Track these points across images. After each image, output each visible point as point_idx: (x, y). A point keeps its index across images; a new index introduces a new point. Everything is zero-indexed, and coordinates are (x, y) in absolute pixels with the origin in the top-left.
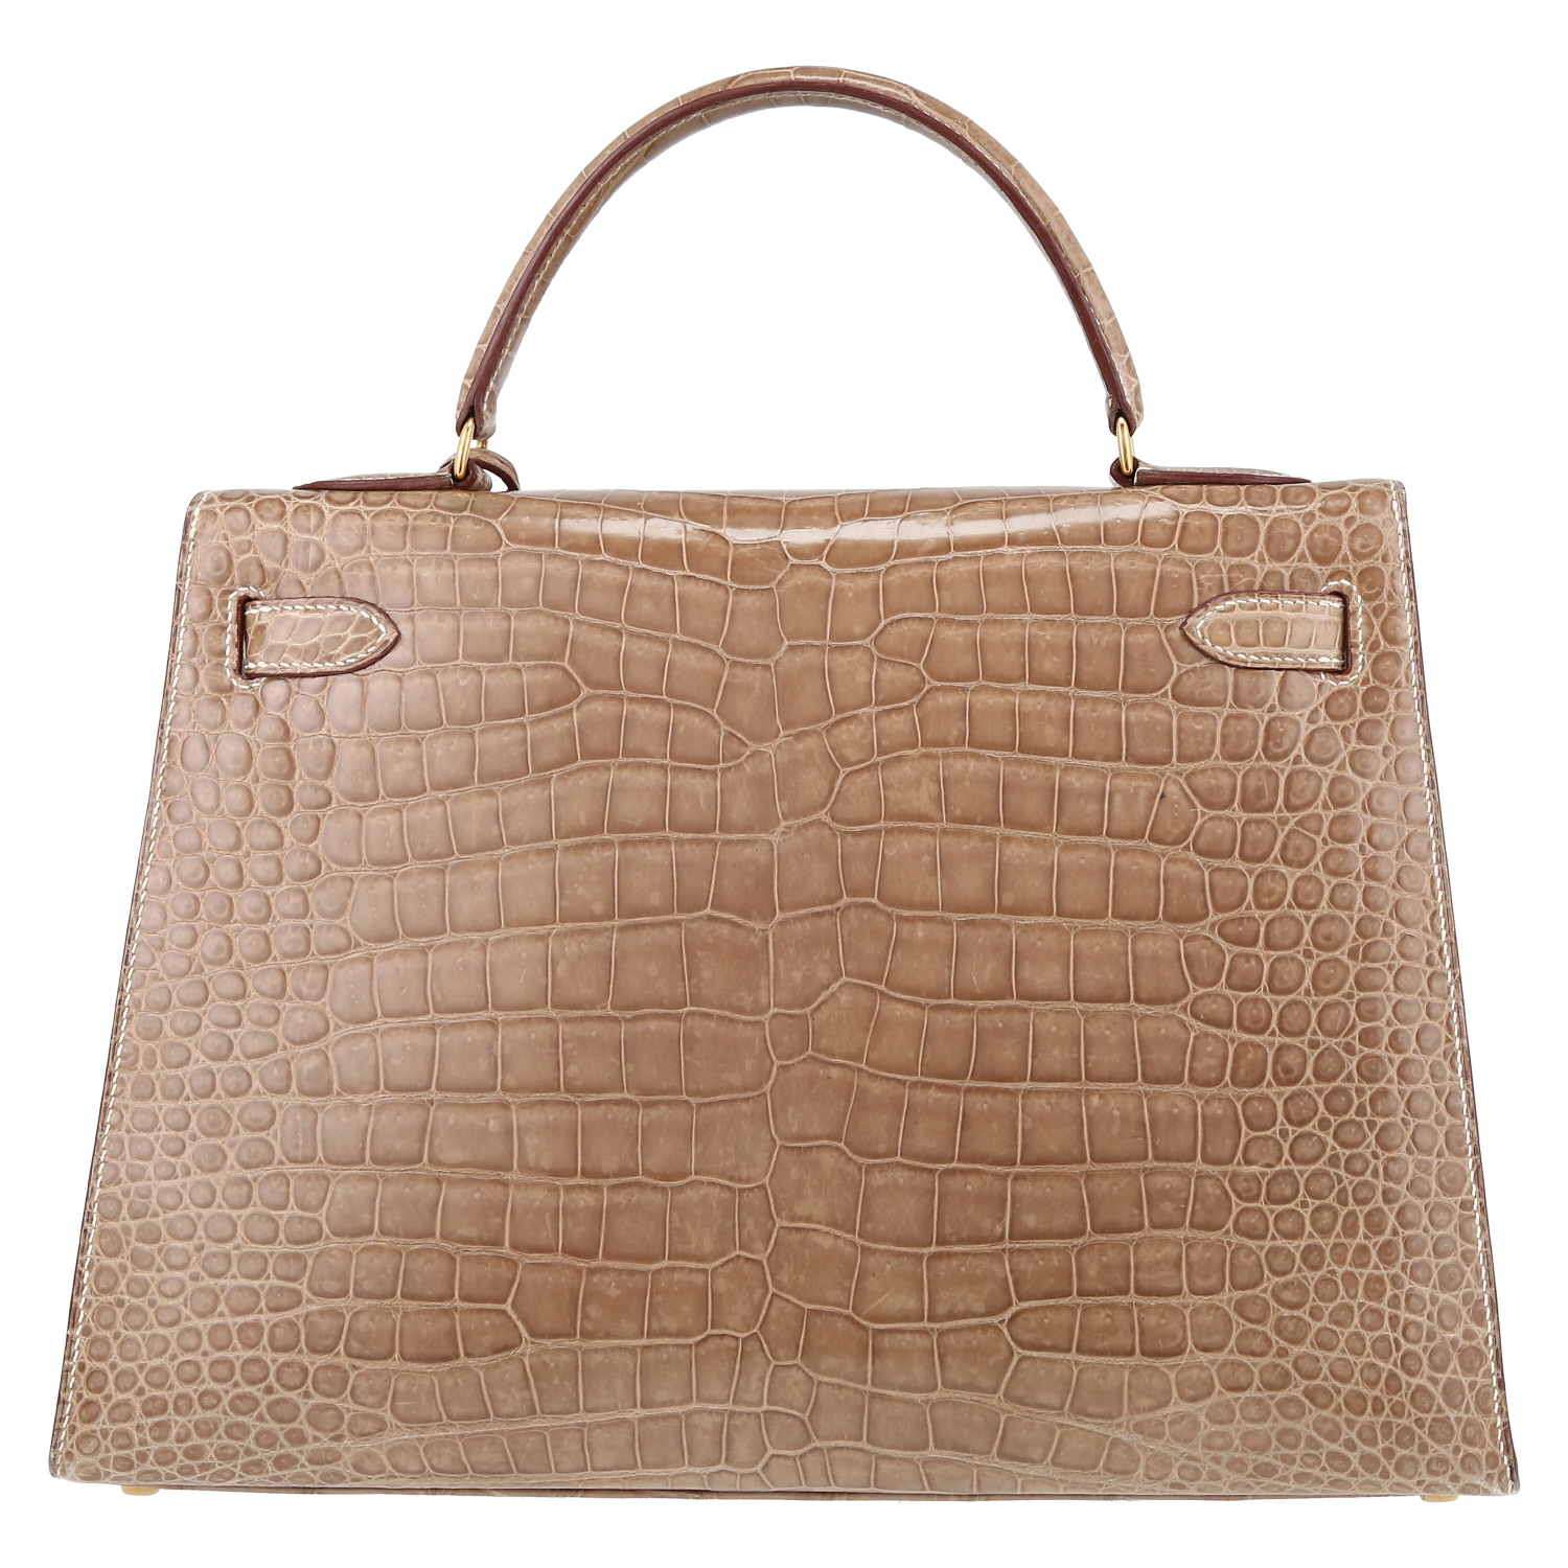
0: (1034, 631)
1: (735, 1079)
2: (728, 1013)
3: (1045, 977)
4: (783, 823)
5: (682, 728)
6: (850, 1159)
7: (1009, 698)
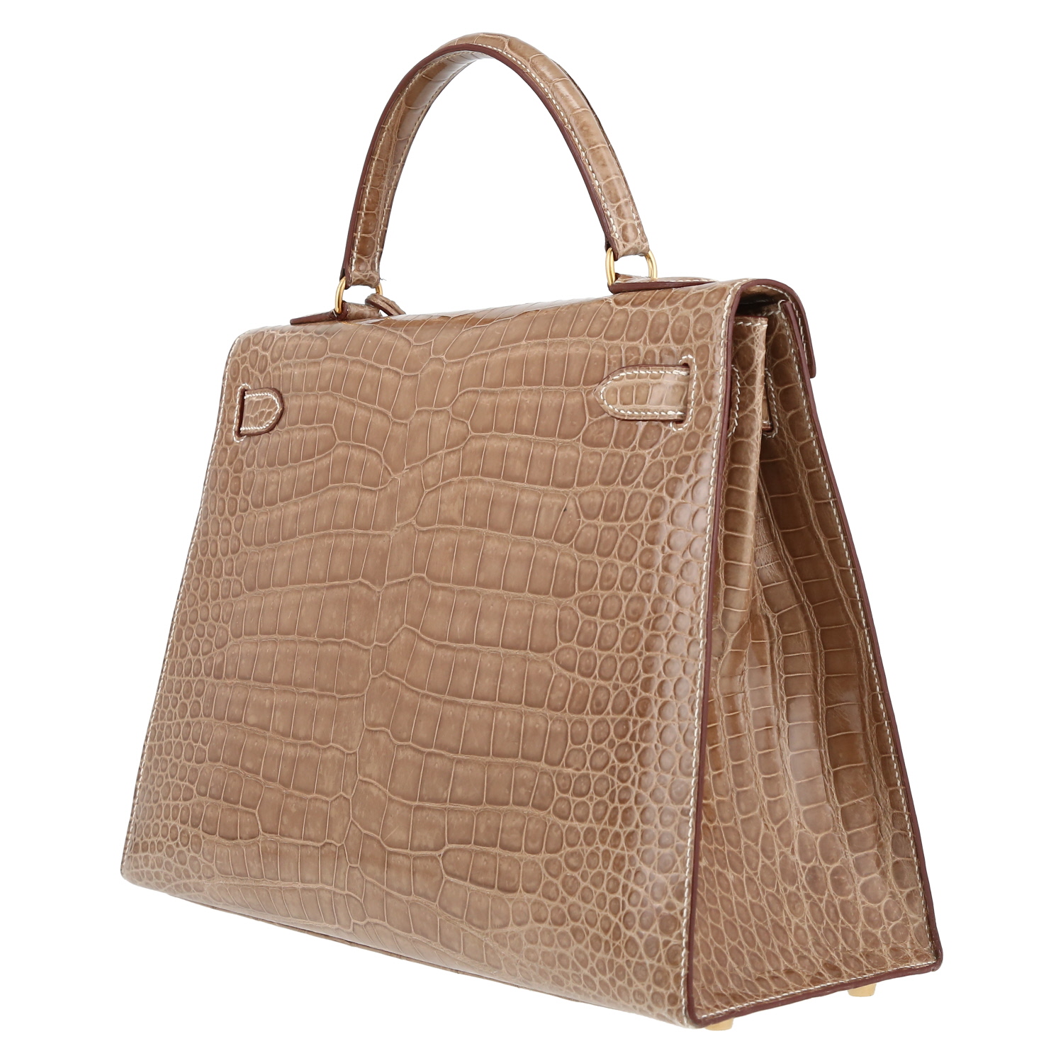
0: (523, 397)
1: (354, 684)
2: (357, 643)
4: (397, 525)
5: (368, 464)
6: (391, 740)
7: (504, 443)
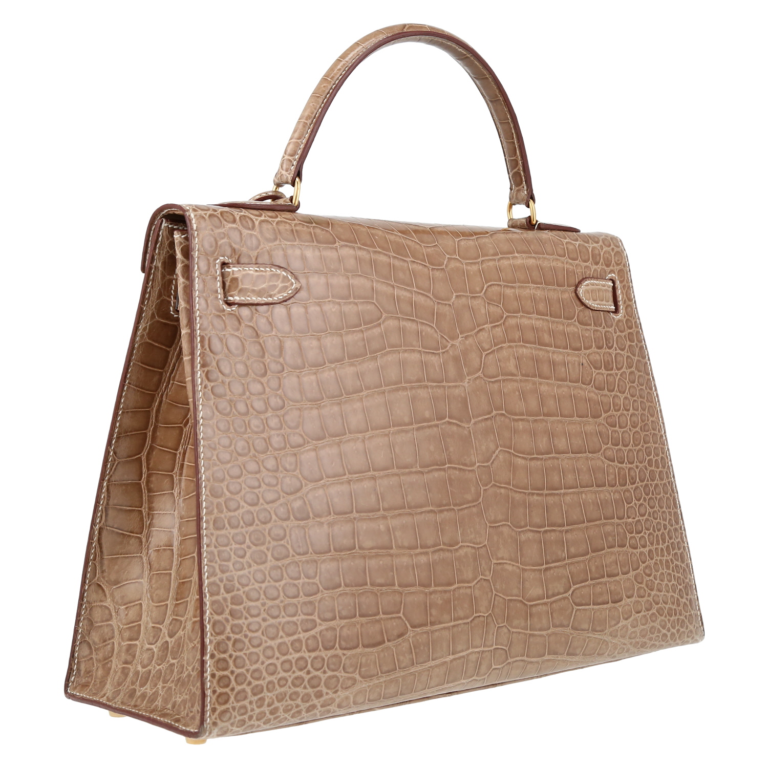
0: (534, 292)
1: (469, 497)
2: (462, 467)
3: (562, 444)
4: (467, 378)
5: (424, 334)
6: (513, 529)
7: (531, 321)
